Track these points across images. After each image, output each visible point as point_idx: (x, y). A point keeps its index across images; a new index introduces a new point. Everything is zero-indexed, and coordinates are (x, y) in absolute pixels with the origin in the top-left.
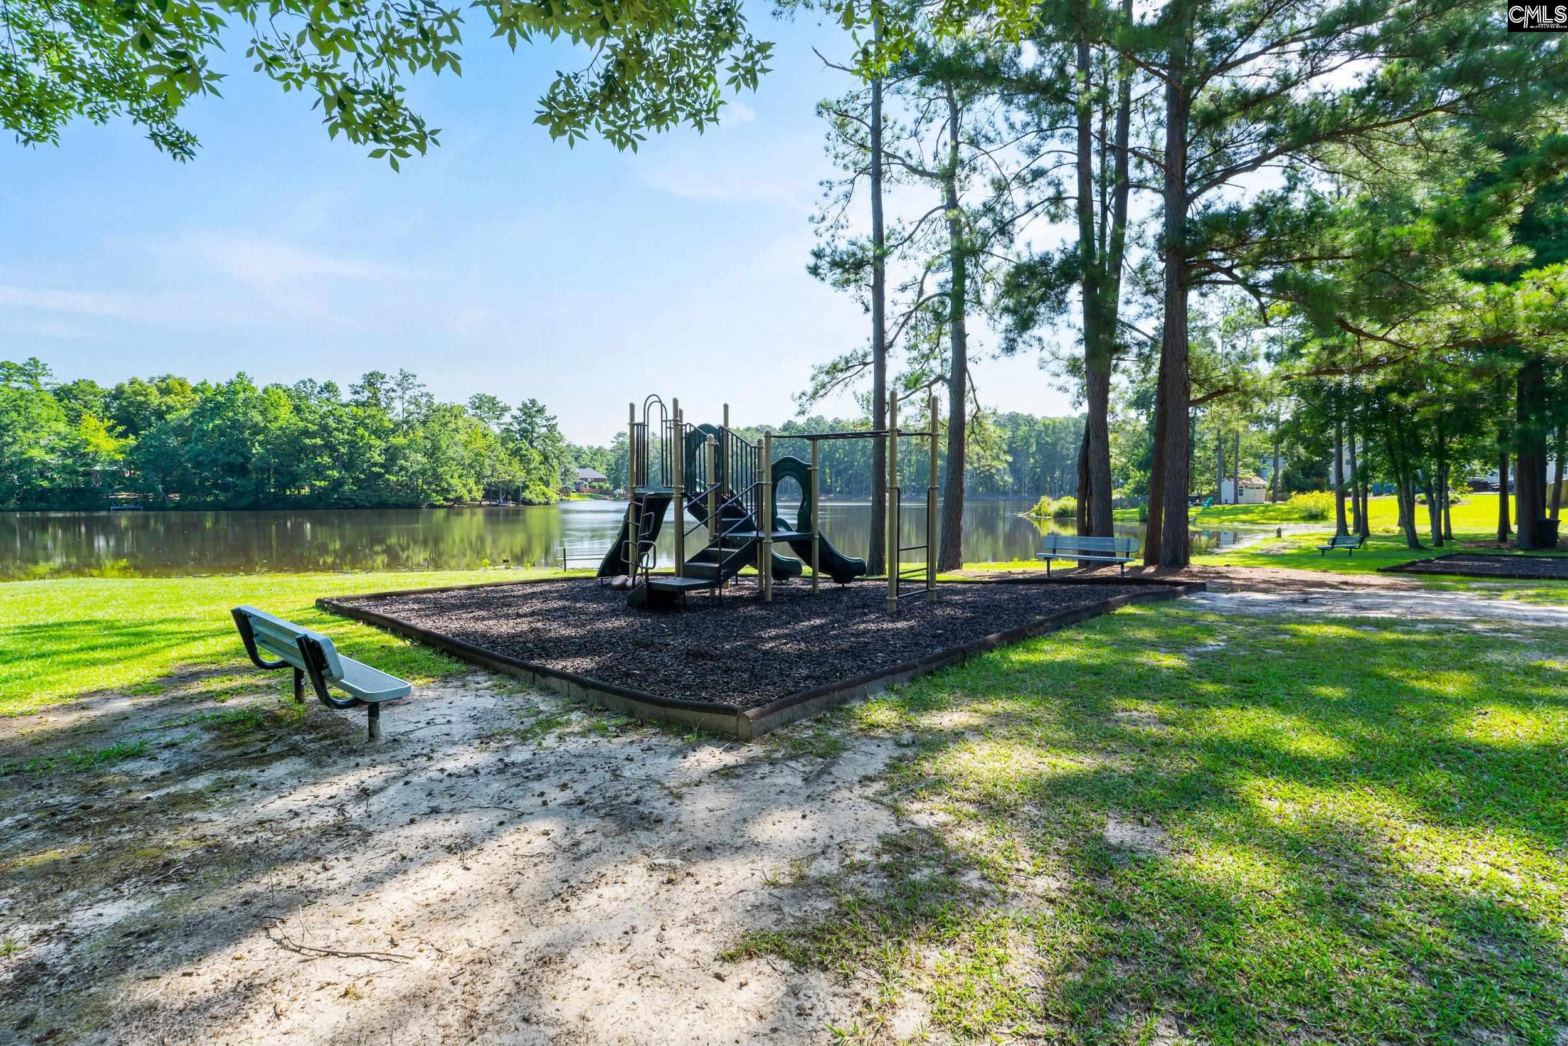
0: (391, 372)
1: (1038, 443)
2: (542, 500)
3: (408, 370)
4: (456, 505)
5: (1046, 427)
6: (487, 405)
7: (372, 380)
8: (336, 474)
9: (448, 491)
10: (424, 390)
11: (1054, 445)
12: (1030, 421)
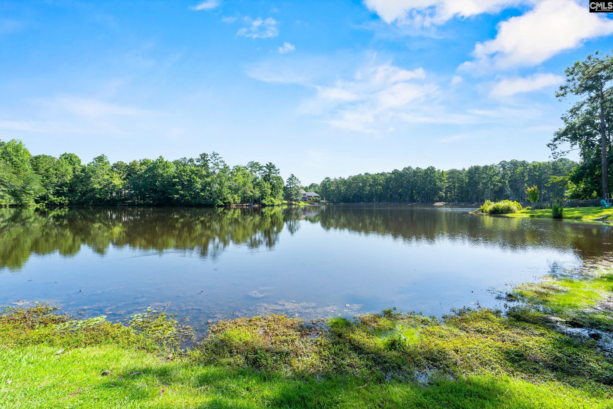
0: (209, 153)
1: (529, 175)
2: (270, 203)
3: (216, 152)
4: (227, 206)
5: (535, 167)
6: (254, 166)
7: (204, 156)
8: (182, 192)
9: (225, 199)
10: (221, 159)
11: (540, 176)
12: (524, 164)
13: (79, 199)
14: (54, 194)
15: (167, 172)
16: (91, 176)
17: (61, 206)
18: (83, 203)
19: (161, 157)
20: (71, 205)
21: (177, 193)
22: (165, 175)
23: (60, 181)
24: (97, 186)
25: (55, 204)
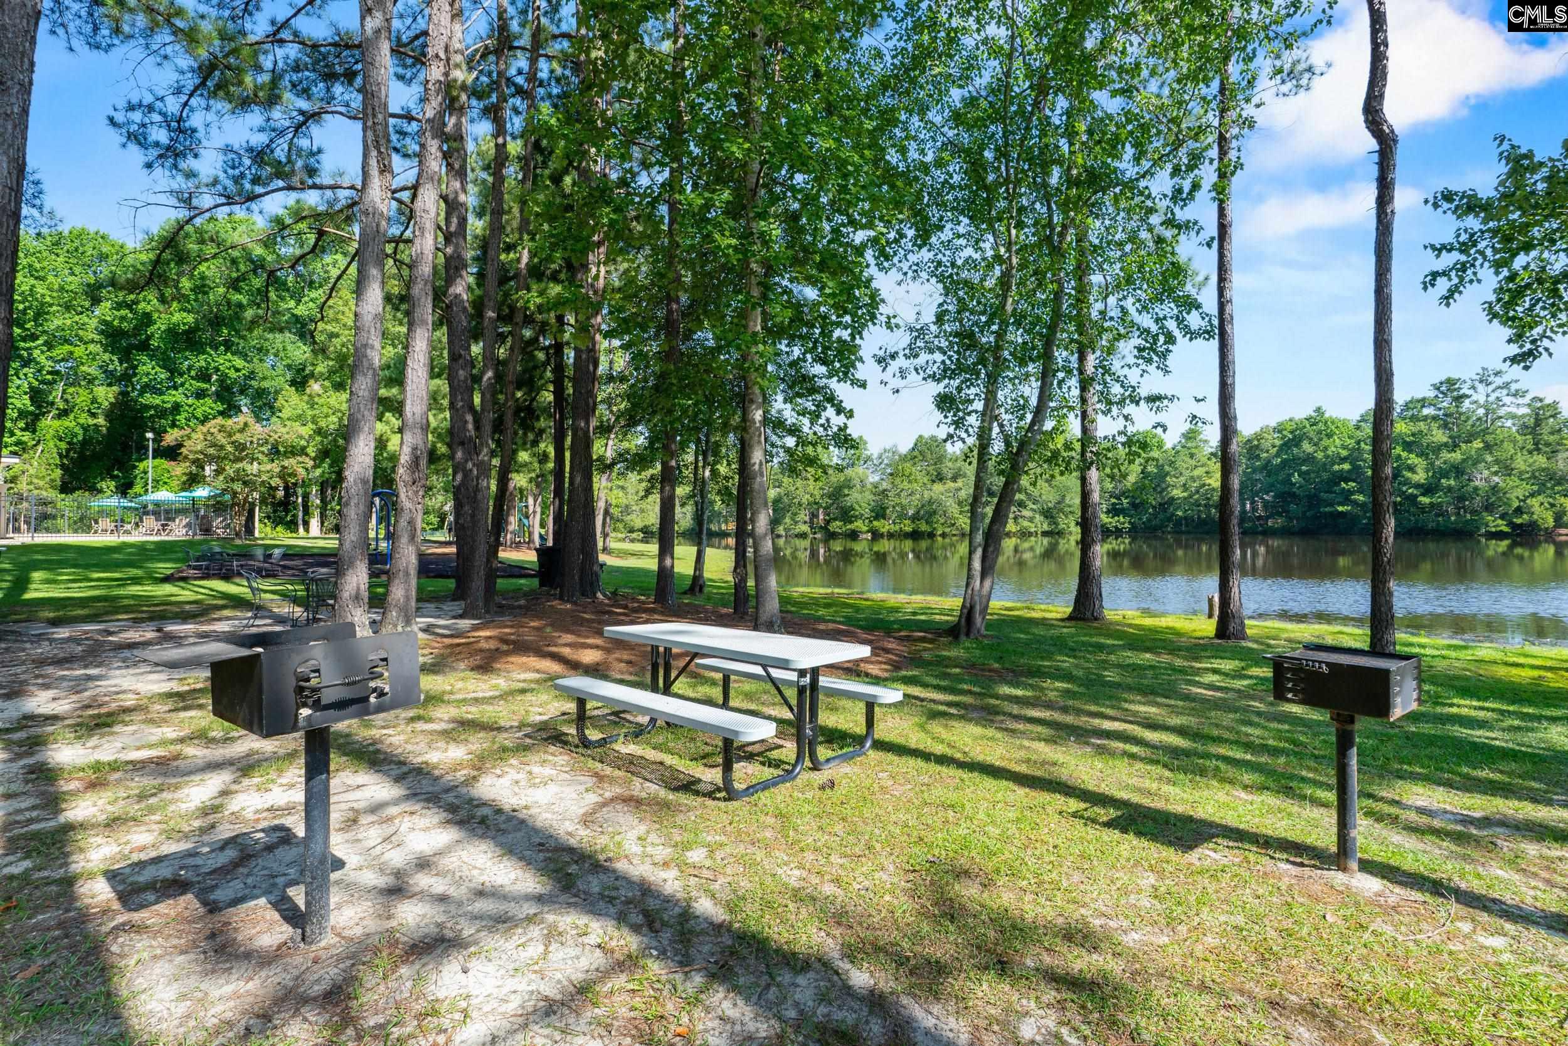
13: (1149, 520)
14: (1108, 512)
15: (1326, 448)
16: (1167, 474)
17: (1118, 533)
18: (1155, 529)
19: (1318, 410)
20: (1134, 532)
21: (1347, 500)
22: (1320, 455)
23: (1120, 486)
24: (1177, 493)
25: (1108, 530)
